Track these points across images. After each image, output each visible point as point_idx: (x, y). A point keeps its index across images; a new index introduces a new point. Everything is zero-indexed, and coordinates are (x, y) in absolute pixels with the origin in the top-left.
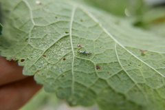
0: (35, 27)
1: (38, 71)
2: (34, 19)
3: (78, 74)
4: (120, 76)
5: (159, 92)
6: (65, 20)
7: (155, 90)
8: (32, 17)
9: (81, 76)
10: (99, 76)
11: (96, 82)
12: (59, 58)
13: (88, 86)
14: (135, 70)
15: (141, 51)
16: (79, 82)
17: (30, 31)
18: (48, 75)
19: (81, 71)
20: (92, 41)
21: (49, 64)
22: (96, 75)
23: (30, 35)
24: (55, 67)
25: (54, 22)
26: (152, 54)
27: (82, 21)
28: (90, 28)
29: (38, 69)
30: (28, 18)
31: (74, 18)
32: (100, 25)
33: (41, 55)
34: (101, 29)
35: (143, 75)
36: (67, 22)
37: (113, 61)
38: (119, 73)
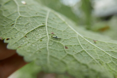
0: (20, 17)
1: (20, 47)
2: (20, 12)
3: (52, 51)
4: (82, 54)
5: (109, 65)
6: (43, 16)
7: (106, 64)
8: (19, 10)
9: (54, 52)
10: (68, 53)
11: (66, 56)
12: (37, 40)
13: (60, 58)
14: (91, 51)
15: (94, 41)
16: (53, 55)
17: (16, 20)
18: (28, 50)
19: (54, 49)
20: (61, 31)
21: (29, 42)
22: (65, 52)
23: (16, 22)
24: (34, 45)
25: (35, 16)
26: (101, 43)
27: (54, 19)
28: (59, 23)
29: (20, 45)
30: (15, 11)
31: (49, 16)
32: (66, 23)
33: (23, 36)
34: (67, 25)
35: (97, 54)
36: (44, 18)
37: (77, 45)
38: (81, 52)
